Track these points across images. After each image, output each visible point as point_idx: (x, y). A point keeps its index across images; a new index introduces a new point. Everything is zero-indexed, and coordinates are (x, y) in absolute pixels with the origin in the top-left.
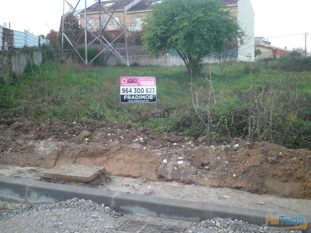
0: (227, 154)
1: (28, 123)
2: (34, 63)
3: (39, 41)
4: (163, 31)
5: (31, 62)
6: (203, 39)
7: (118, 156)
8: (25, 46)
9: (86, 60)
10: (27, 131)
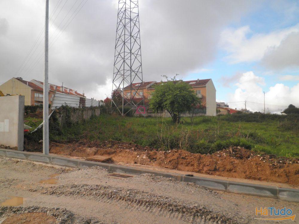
0: (165, 155)
1: (85, 141)
2: (95, 114)
3: (99, 103)
4: (159, 100)
5: (94, 114)
6: (179, 104)
7: (119, 154)
8: (91, 106)
9: (123, 113)
10: (84, 144)
